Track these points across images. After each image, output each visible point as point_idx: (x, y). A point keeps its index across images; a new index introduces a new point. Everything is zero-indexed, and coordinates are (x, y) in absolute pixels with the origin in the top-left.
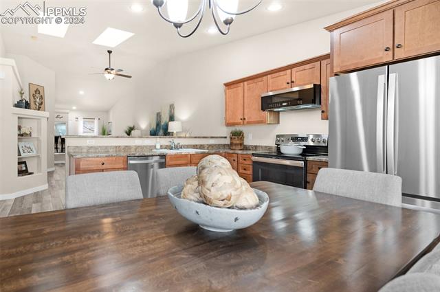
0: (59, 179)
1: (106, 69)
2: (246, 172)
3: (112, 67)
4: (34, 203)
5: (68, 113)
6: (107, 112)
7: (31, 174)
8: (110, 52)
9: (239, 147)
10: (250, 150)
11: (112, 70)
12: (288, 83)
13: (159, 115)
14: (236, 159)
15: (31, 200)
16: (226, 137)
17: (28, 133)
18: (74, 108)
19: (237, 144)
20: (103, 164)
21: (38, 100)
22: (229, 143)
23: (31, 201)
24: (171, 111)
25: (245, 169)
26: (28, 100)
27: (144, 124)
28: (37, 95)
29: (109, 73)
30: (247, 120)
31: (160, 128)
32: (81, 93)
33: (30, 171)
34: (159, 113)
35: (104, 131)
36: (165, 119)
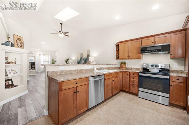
0: (33, 85)
1: (60, 32)
2: (135, 80)
3: (62, 31)
4: (19, 107)
5: (36, 52)
6: (55, 52)
7: (16, 86)
8: (61, 24)
9: (125, 68)
10: (128, 69)
11: (63, 32)
12: (153, 42)
13: (82, 54)
14: (128, 74)
15: (16, 104)
16: (116, 64)
17: (14, 62)
18: (39, 50)
19: (124, 67)
20: (77, 83)
21: (19, 44)
22: (120, 67)
23: (17, 106)
24: (88, 53)
25: (134, 79)
26: (13, 42)
27: (74, 58)
28: (19, 41)
29: (61, 33)
30: (130, 57)
31: (82, 60)
32: (43, 43)
33: (15, 84)
34: (82, 53)
35: (53, 61)
36: (85, 56)
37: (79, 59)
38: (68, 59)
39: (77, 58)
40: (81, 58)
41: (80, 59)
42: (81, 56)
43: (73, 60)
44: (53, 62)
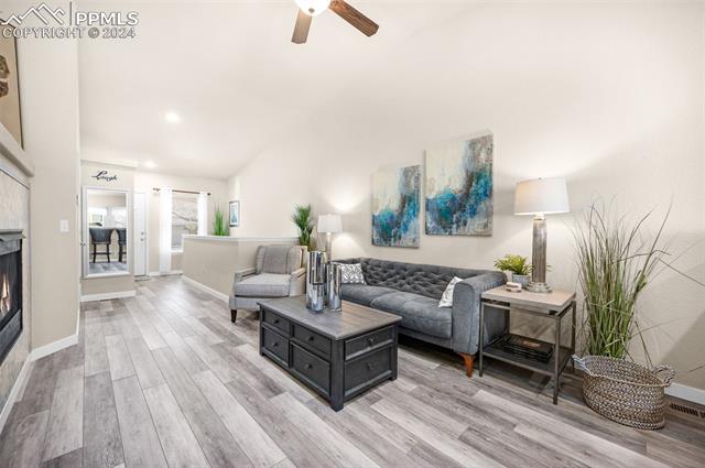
6: (227, 181)
24: (474, 158)
31: (416, 209)
34: (415, 168)
35: (219, 221)
36: (445, 179)
37: (392, 203)
38: (305, 206)
39: (373, 201)
40: (408, 201)
41: (395, 205)
42: (407, 184)
43: (344, 217)
44: (220, 229)
